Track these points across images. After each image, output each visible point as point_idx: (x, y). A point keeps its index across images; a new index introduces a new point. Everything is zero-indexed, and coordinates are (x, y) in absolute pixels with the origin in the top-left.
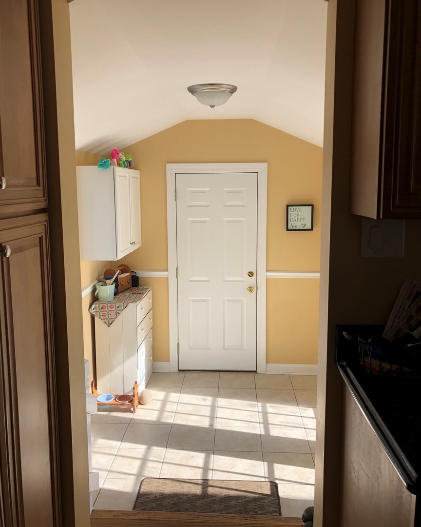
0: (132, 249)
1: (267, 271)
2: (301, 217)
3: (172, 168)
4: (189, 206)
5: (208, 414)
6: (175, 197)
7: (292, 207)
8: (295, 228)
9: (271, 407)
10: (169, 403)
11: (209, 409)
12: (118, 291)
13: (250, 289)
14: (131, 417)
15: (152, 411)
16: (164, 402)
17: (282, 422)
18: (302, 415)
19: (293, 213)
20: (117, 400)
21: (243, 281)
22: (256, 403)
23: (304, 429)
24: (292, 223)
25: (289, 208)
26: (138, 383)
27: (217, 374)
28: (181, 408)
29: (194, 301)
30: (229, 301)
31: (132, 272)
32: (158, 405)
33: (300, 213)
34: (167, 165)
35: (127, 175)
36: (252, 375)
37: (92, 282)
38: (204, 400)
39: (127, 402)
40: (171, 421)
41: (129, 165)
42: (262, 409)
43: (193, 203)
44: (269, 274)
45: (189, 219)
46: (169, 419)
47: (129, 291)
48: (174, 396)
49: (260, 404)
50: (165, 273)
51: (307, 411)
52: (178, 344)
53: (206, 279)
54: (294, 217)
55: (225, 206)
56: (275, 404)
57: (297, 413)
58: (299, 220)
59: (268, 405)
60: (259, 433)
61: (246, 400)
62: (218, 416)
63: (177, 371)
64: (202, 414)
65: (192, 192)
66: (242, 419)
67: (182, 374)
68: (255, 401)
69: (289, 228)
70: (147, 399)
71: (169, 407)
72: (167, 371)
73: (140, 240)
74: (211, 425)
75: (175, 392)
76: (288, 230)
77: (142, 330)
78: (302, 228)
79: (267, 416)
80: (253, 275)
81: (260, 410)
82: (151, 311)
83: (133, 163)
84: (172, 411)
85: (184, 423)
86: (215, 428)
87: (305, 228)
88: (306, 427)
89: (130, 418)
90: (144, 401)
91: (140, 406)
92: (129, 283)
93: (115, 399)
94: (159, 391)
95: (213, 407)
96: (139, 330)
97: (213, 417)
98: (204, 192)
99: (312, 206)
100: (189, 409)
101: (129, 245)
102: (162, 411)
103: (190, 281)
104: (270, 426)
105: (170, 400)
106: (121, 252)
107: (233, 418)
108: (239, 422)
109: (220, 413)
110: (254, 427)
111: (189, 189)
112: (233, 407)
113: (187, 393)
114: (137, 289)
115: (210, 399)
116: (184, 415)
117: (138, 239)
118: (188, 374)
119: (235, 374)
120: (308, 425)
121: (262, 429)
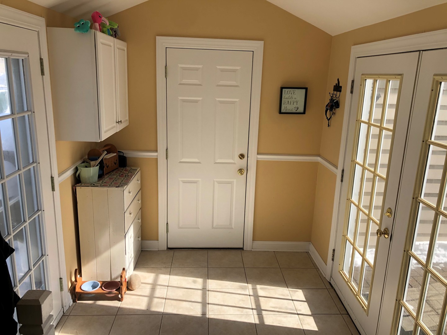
0: (119, 128)
1: (258, 154)
2: (295, 100)
3: (162, 42)
4: (180, 84)
5: (200, 300)
6: (166, 73)
7: (286, 90)
8: (287, 111)
9: (261, 289)
10: (159, 287)
11: (200, 292)
12: (103, 172)
13: (241, 170)
14: (119, 306)
15: (141, 297)
16: (154, 286)
17: (274, 308)
18: (293, 299)
19: (287, 96)
20: (103, 288)
21: (234, 163)
22: (246, 284)
23: (297, 315)
24: (286, 106)
25: (284, 90)
26: (126, 268)
27: (206, 251)
28: (172, 294)
29: (184, 182)
30: (219, 183)
31: (119, 152)
32: (147, 290)
33: (294, 96)
34: (157, 38)
35: (112, 44)
36: (239, 252)
37: (73, 163)
38: (195, 282)
39: (114, 291)
40: (161, 310)
41: (114, 34)
42: (253, 292)
43: (184, 81)
44: (259, 156)
45: (180, 98)
46: (159, 307)
47: (116, 172)
48: (164, 278)
49: (250, 286)
50: (155, 154)
51: (297, 293)
52: (167, 223)
53: (197, 160)
54: (287, 100)
55: (218, 86)
56: (265, 285)
57: (288, 296)
58: (292, 103)
59: (258, 287)
60: (253, 322)
61: (236, 281)
62: (209, 302)
63: (166, 249)
64: (193, 300)
65: (184, 69)
66: (234, 305)
67: (171, 252)
68: (245, 283)
69: (283, 111)
70: (136, 284)
71: (159, 292)
72: (157, 250)
73: (127, 118)
74: (204, 314)
75: (164, 274)
76: (280, 112)
77: (130, 214)
78: (294, 111)
79: (259, 300)
80: (244, 158)
81: (251, 293)
82: (140, 192)
83: (119, 33)
84: (162, 297)
85: (175, 312)
86: (207, 316)
87: (298, 111)
88: (299, 312)
89: (117, 307)
90: (133, 287)
91: (128, 292)
92: (115, 164)
93: (101, 287)
94: (148, 272)
95: (205, 290)
96: (127, 215)
97: (204, 304)
98: (197, 69)
99: (306, 89)
100: (179, 294)
101: (115, 124)
102: (151, 297)
103: (181, 162)
104: (264, 312)
105: (159, 283)
106: (105, 132)
107: (226, 304)
108: (232, 308)
109: (212, 298)
110: (248, 315)
111: (180, 66)
112: (224, 290)
113: (176, 275)
114: (125, 170)
115: (200, 280)
116: (174, 301)
117: (125, 118)
118: (177, 254)
119: (222, 251)
120: (300, 310)
121: (256, 316)
